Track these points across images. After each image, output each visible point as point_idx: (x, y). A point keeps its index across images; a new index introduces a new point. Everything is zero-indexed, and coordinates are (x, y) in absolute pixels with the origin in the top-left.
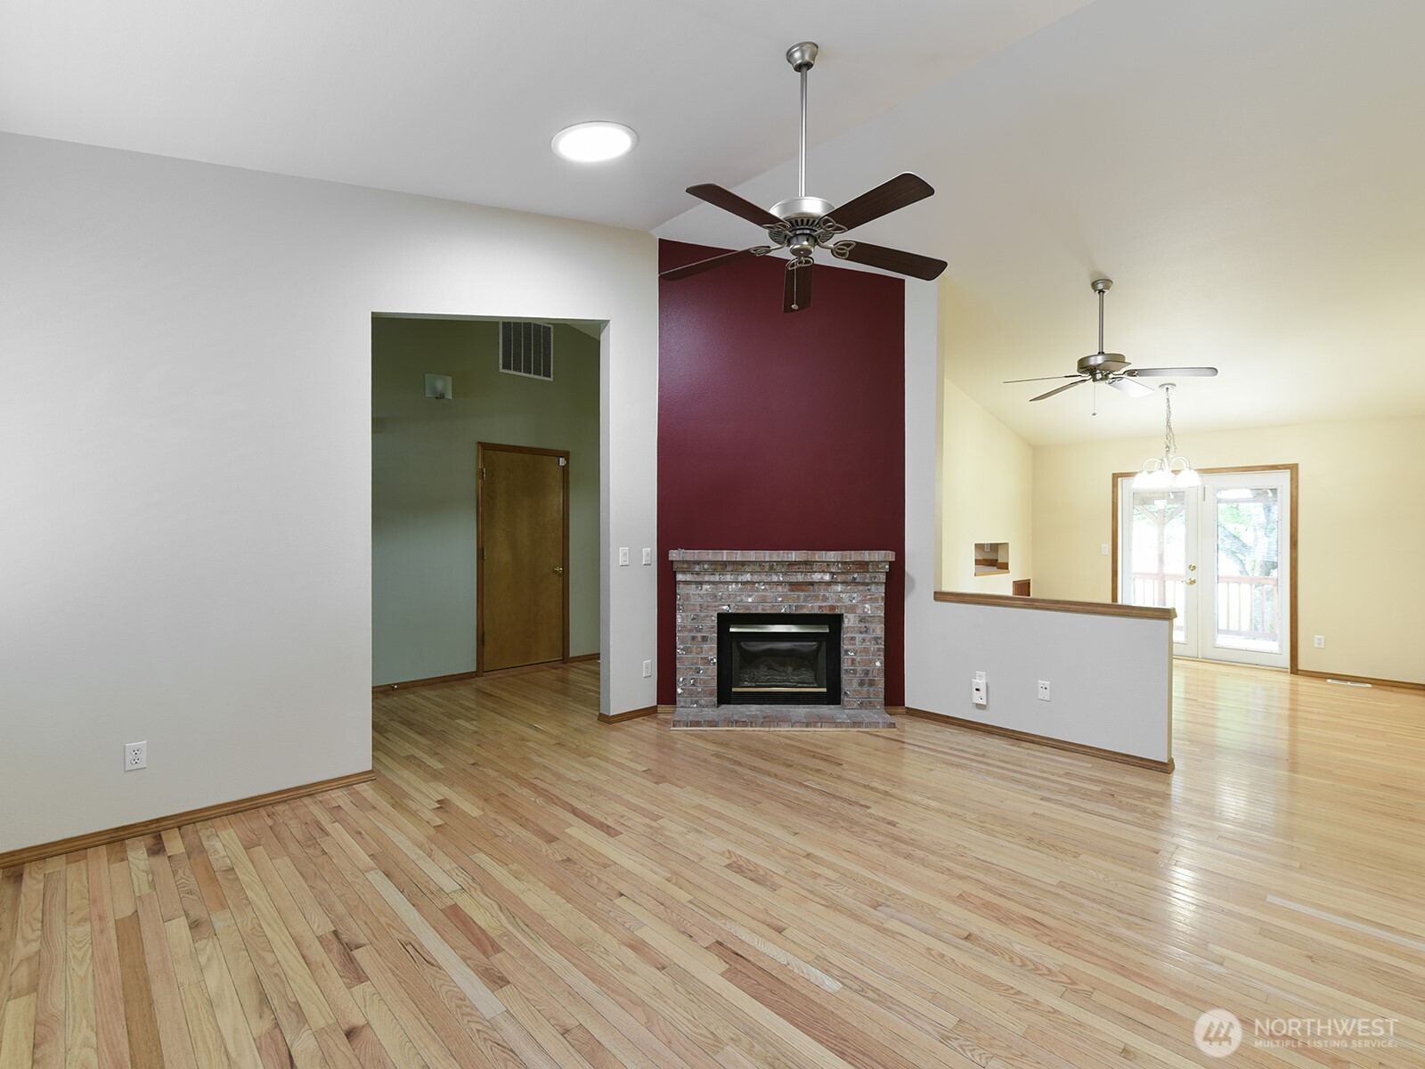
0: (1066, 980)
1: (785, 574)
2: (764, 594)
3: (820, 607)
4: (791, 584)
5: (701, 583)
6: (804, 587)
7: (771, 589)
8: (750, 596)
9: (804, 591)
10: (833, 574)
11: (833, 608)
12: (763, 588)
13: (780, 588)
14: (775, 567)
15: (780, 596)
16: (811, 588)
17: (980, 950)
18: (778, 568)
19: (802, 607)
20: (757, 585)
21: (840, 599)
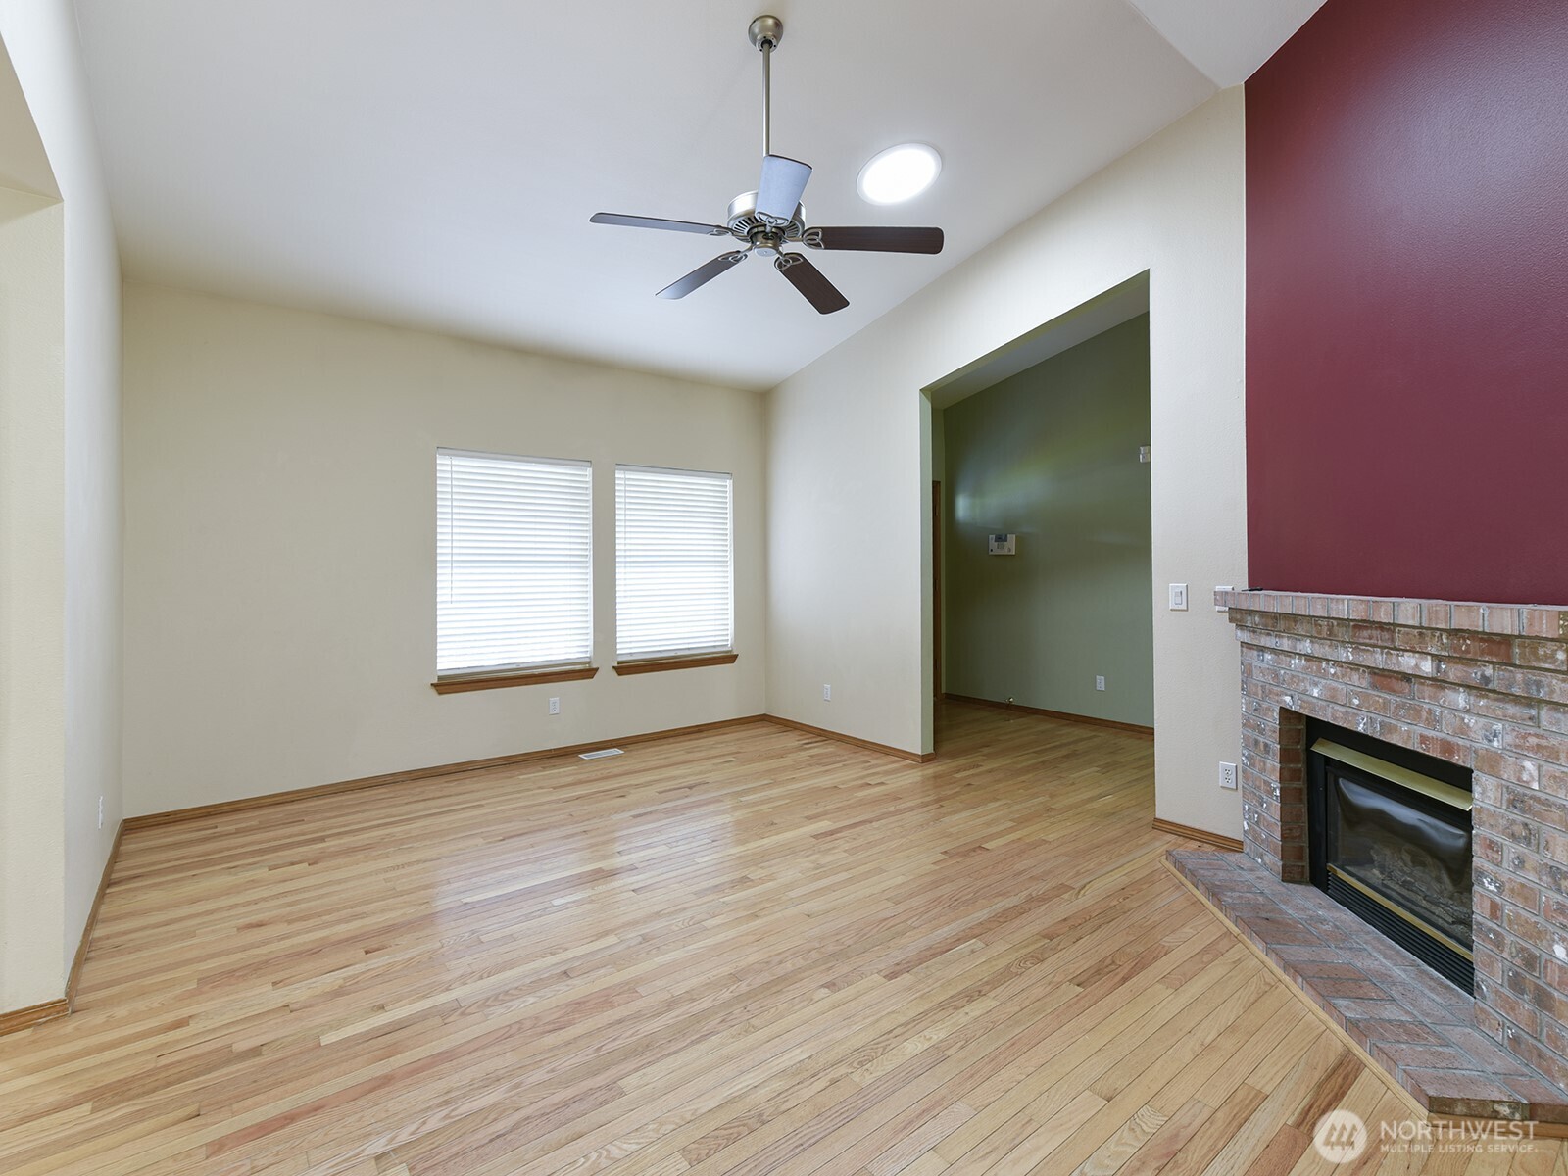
0: (469, 1011)
1: (1357, 646)
2: (1334, 684)
3: (1424, 739)
4: (1374, 672)
5: (1262, 649)
6: (1395, 685)
7: (1343, 676)
8: (1316, 684)
9: (1393, 691)
10: (1438, 659)
11: (1448, 747)
12: (1332, 671)
13: (1356, 677)
14: (1335, 628)
15: (1357, 695)
16: (1405, 684)
17: (546, 975)
18: (1340, 632)
19: (1392, 729)
20: (1324, 665)
21: (1463, 730)
